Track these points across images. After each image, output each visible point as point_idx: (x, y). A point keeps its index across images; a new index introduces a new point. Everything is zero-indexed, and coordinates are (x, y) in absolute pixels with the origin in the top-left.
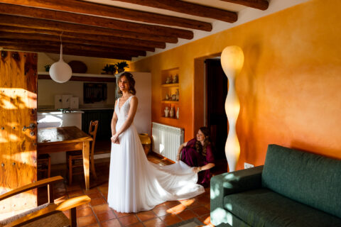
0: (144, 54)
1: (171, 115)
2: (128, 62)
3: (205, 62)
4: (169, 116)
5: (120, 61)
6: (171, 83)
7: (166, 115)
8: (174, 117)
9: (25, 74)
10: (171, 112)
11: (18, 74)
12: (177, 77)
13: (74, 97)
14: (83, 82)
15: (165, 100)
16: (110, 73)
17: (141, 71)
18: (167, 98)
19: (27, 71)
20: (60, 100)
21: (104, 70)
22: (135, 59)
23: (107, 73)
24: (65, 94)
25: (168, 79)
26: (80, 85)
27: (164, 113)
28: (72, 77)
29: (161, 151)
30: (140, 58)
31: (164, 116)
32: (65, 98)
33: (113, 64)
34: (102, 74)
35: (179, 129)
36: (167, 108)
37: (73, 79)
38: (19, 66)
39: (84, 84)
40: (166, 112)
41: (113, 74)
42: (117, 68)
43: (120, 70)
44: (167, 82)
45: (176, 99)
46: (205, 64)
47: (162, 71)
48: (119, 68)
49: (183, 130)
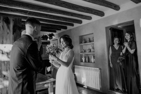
1: (87, 61)
2: (54, 33)
3: (110, 29)
4: (85, 61)
5: (51, 33)
6: (86, 42)
7: (84, 61)
9: (13, 34)
10: (87, 59)
11: (8, 33)
12: (89, 39)
16: (45, 39)
18: (83, 51)
19: (14, 31)
21: (42, 38)
23: (44, 40)
25: (83, 40)
29: (83, 83)
31: (82, 61)
36: (83, 57)
38: (9, 28)
40: (83, 59)
41: (47, 40)
42: (49, 37)
43: (50, 38)
44: (83, 42)
45: (90, 51)
46: (110, 30)
47: (80, 36)
48: (50, 37)
49: (100, 69)
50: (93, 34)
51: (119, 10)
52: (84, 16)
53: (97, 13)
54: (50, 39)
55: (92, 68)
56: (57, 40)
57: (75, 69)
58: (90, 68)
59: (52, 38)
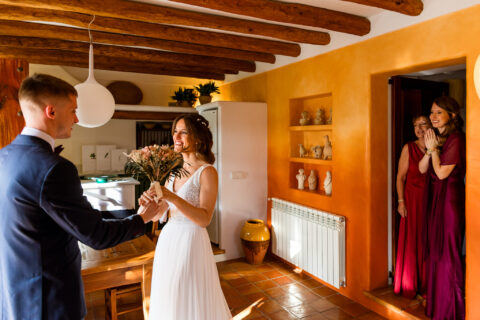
0: (252, 68)
2: (218, 83)
3: (390, 82)
4: (306, 188)
5: (205, 82)
6: (310, 122)
7: (301, 185)
8: (318, 189)
10: (311, 180)
12: (323, 112)
13: (118, 148)
14: (134, 121)
15: (298, 156)
16: (185, 103)
17: (245, 100)
18: (301, 152)
20: (93, 156)
21: (174, 98)
22: (230, 78)
23: (179, 104)
24: (100, 144)
25: (303, 115)
26: (130, 125)
27: (296, 182)
28: (116, 111)
29: (292, 257)
30: (243, 75)
32: (101, 151)
33: (191, 87)
34: (171, 105)
35: (337, 218)
36: (301, 172)
37: (118, 115)
39: (138, 125)
41: (190, 105)
42: (199, 94)
43: (204, 98)
44: (302, 121)
45: (321, 156)
46: (389, 87)
47: (293, 101)
48: (202, 95)
49: (345, 219)
50: (330, 94)
51: (418, 14)
52: (299, 33)
53: (339, 23)
54: (202, 103)
55: (320, 213)
56: (216, 109)
57: (273, 210)
58: (315, 212)
59: (209, 101)
